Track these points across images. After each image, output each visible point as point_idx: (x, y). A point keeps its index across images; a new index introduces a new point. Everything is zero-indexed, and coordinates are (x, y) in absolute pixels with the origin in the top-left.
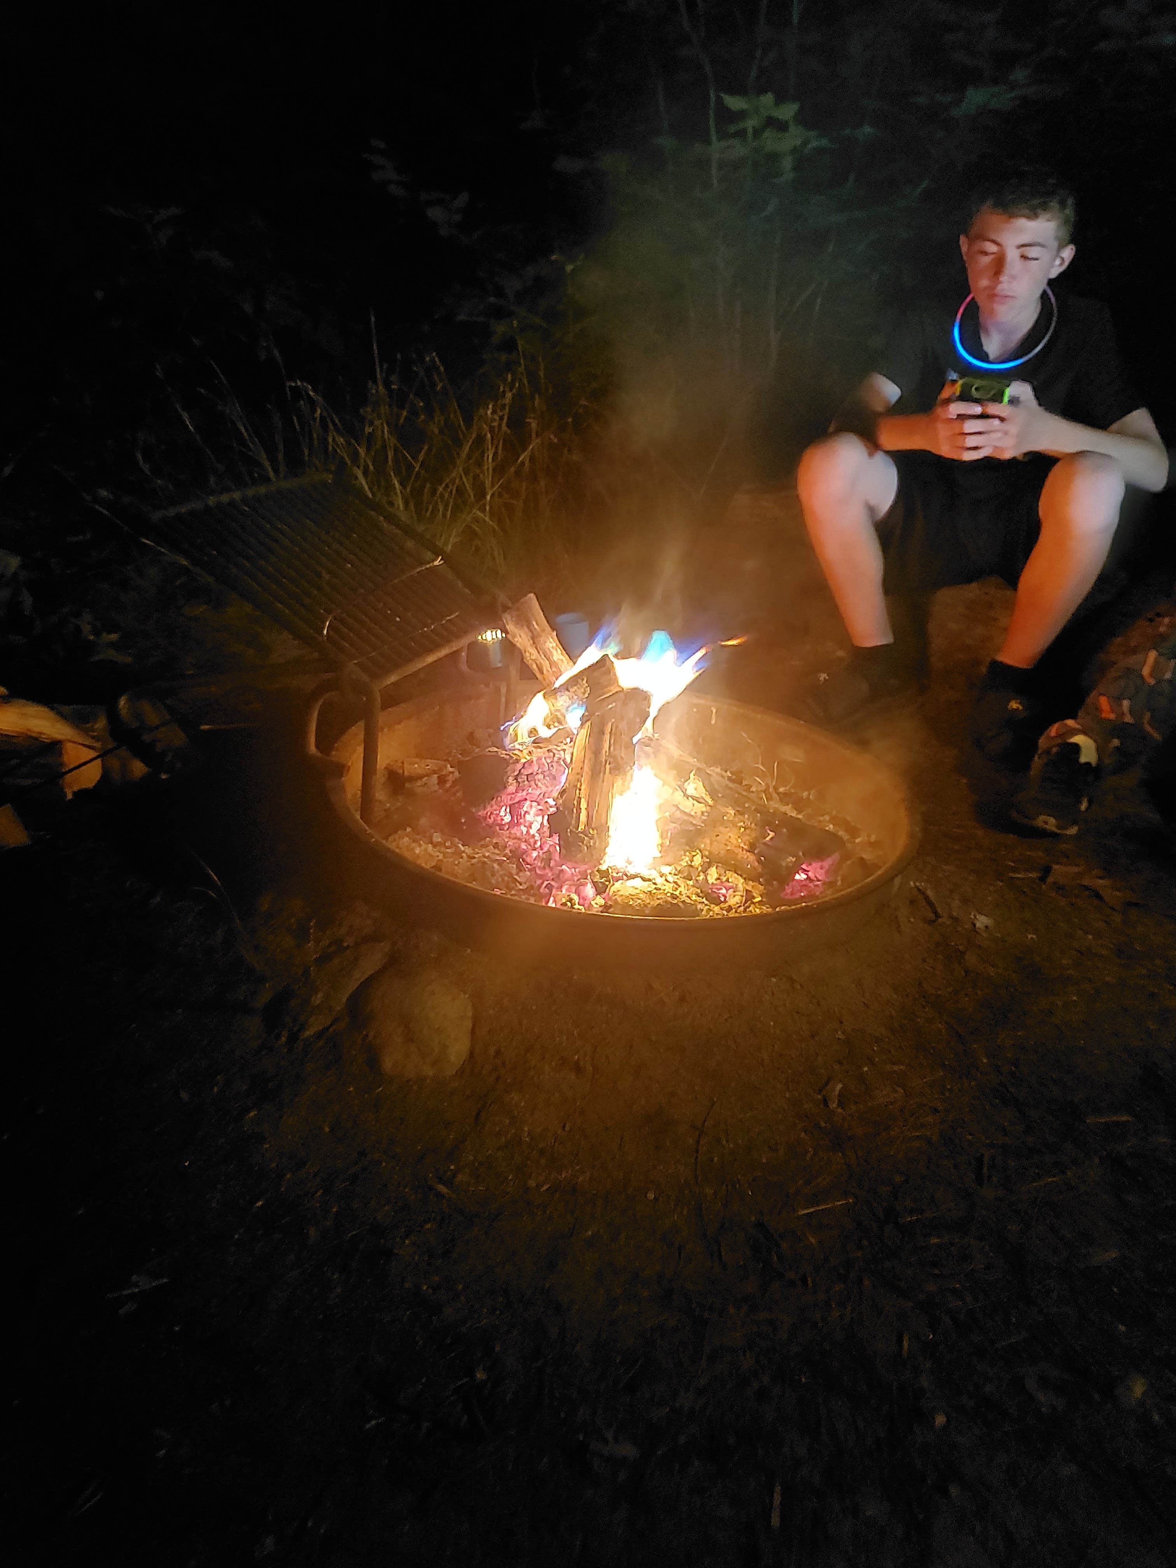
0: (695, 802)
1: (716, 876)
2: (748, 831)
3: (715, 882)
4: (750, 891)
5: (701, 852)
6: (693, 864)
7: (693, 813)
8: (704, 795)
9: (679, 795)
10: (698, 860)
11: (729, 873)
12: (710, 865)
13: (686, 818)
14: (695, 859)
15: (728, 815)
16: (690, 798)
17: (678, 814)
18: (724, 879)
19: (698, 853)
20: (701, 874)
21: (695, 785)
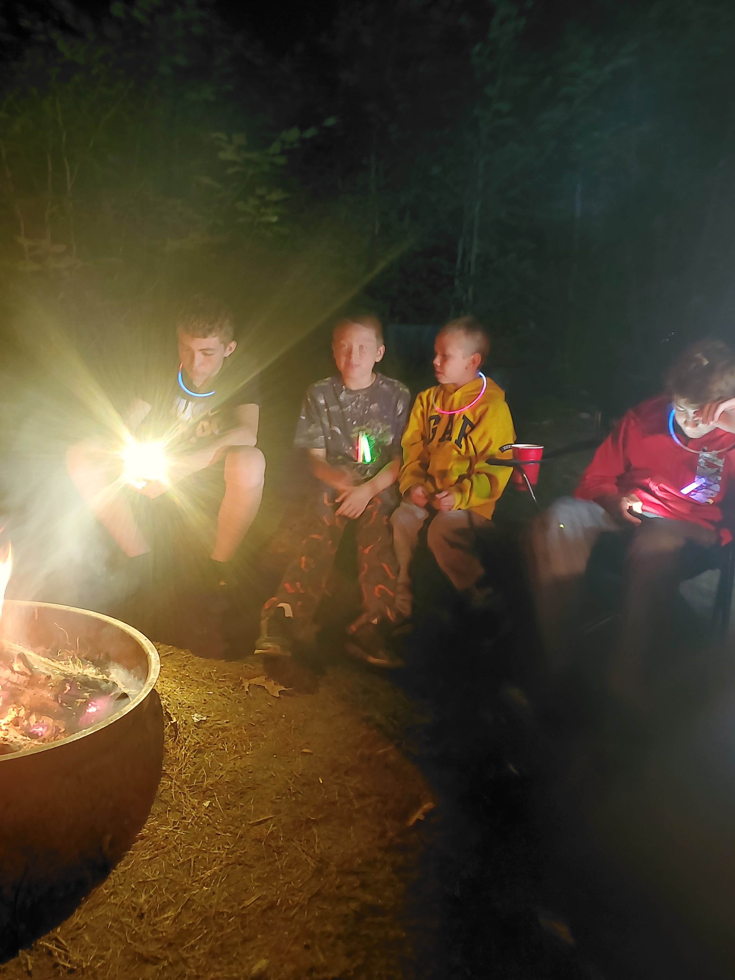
0: (20, 675)
1: (35, 720)
2: (54, 688)
3: (35, 724)
4: (57, 726)
5: (24, 707)
6: (20, 715)
7: (18, 683)
8: (24, 670)
9: (8, 672)
10: (22, 713)
11: (43, 717)
12: (31, 714)
13: (14, 686)
14: (20, 712)
15: (41, 680)
16: (16, 673)
17: (9, 685)
18: (41, 721)
19: (22, 708)
20: (25, 721)
21: (18, 665)
